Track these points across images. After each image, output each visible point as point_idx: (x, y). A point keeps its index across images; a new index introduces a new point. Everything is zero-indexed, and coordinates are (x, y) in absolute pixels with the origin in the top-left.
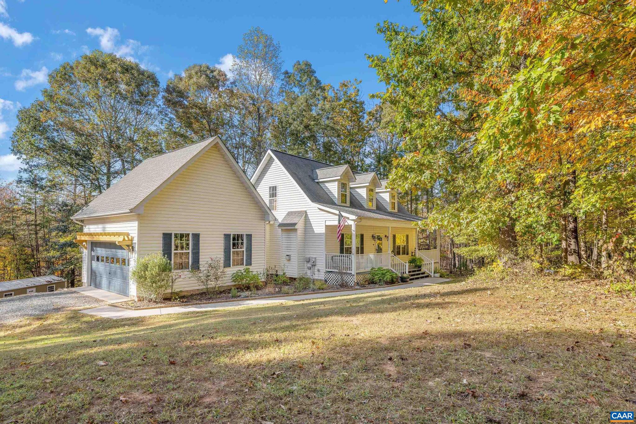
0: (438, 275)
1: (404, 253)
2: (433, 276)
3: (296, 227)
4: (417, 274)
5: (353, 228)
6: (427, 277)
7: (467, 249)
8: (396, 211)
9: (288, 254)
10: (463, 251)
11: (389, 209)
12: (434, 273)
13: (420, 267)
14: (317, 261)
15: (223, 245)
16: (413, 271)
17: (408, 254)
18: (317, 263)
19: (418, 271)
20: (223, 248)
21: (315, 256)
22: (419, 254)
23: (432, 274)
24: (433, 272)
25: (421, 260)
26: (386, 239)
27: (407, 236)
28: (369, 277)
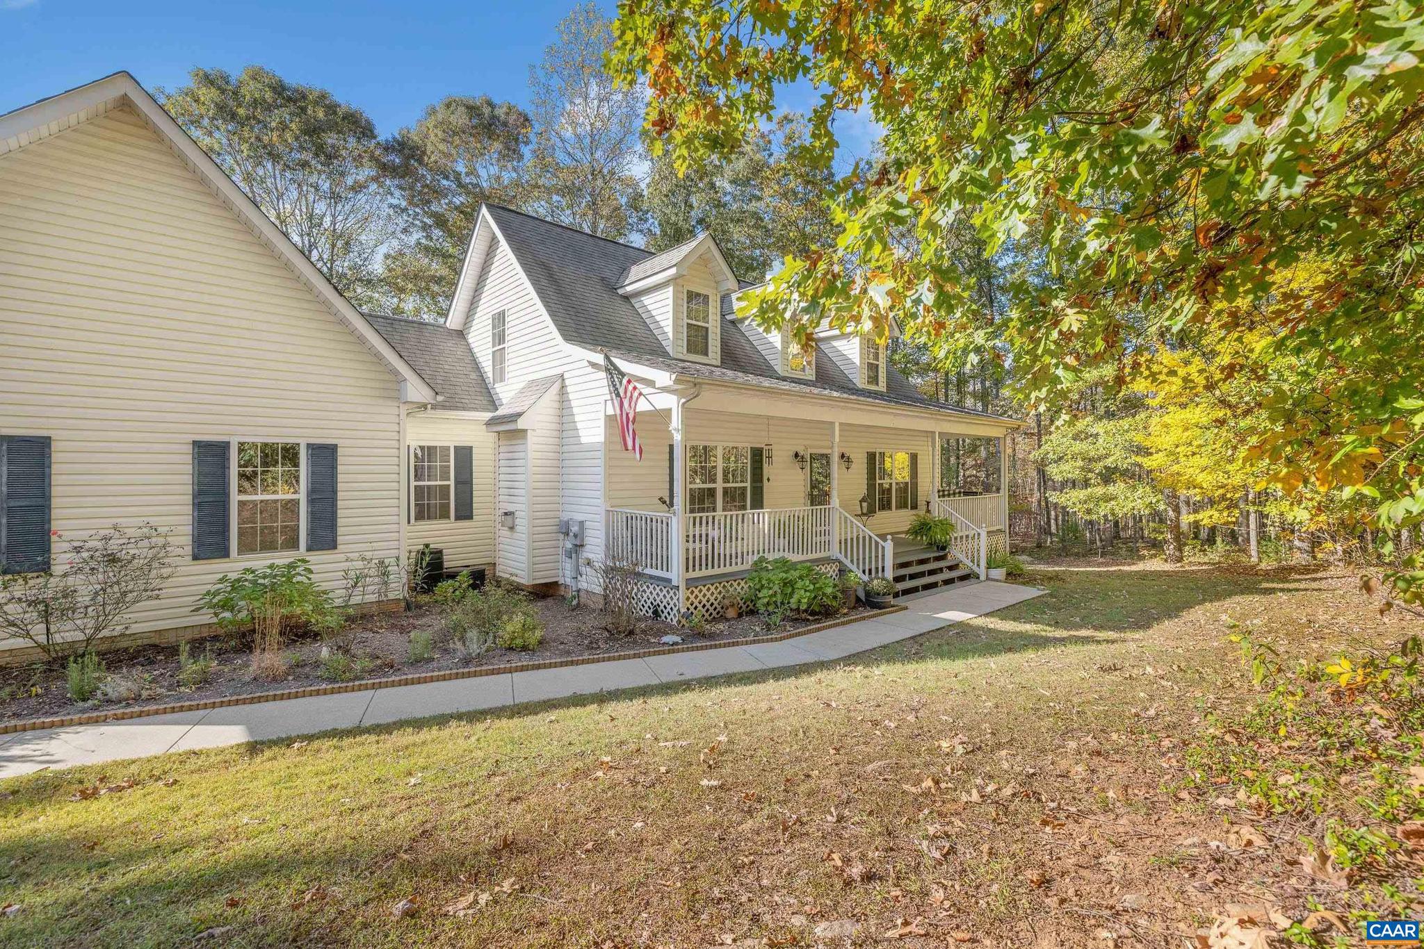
0: (999, 573)
1: (902, 505)
2: (983, 577)
3: (521, 424)
4: (932, 572)
5: (676, 422)
6: (963, 578)
7: (1082, 494)
8: (882, 387)
9: (510, 508)
10: (1072, 499)
11: (860, 381)
12: (989, 567)
13: (944, 548)
14: (588, 532)
15: (189, 479)
16: (922, 562)
17: (914, 507)
18: (587, 540)
19: (938, 559)
20: (189, 489)
21: (580, 517)
22: (940, 509)
23: (982, 571)
24: (983, 563)
25: (947, 526)
26: (844, 465)
27: (914, 458)
28: (740, 589)
